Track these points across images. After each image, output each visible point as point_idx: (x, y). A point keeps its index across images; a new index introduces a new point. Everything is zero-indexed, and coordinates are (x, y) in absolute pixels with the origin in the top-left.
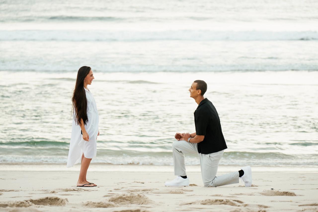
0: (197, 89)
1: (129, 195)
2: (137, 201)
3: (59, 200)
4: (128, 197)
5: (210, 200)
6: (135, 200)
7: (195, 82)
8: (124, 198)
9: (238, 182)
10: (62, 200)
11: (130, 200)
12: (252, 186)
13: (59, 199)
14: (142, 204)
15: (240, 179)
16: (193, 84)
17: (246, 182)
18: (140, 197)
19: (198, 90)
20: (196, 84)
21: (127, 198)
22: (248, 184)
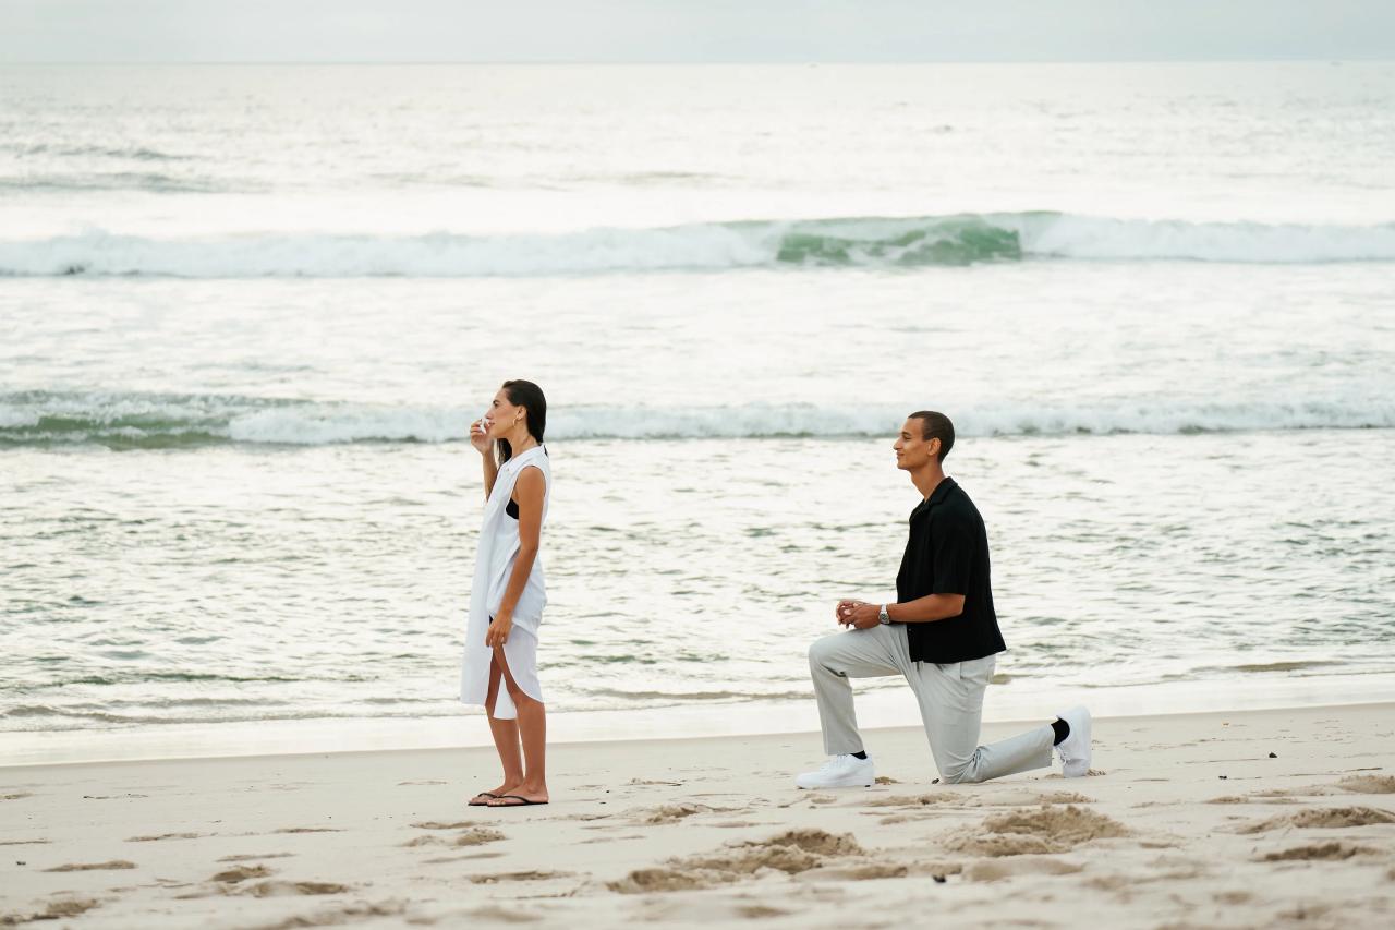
0: (927, 436)
1: (1037, 809)
2: (1070, 829)
3: (827, 839)
4: (1038, 818)
5: (1313, 812)
6: (1062, 828)
7: (914, 416)
8: (1026, 820)
9: (1050, 765)
10: (839, 839)
11: (1043, 829)
12: (1091, 773)
13: (828, 835)
14: (1092, 836)
15: (1056, 752)
16: (908, 425)
17: (1073, 762)
18: (1078, 814)
19: (931, 441)
20: (920, 421)
21: (1034, 822)
22: (1079, 768)
